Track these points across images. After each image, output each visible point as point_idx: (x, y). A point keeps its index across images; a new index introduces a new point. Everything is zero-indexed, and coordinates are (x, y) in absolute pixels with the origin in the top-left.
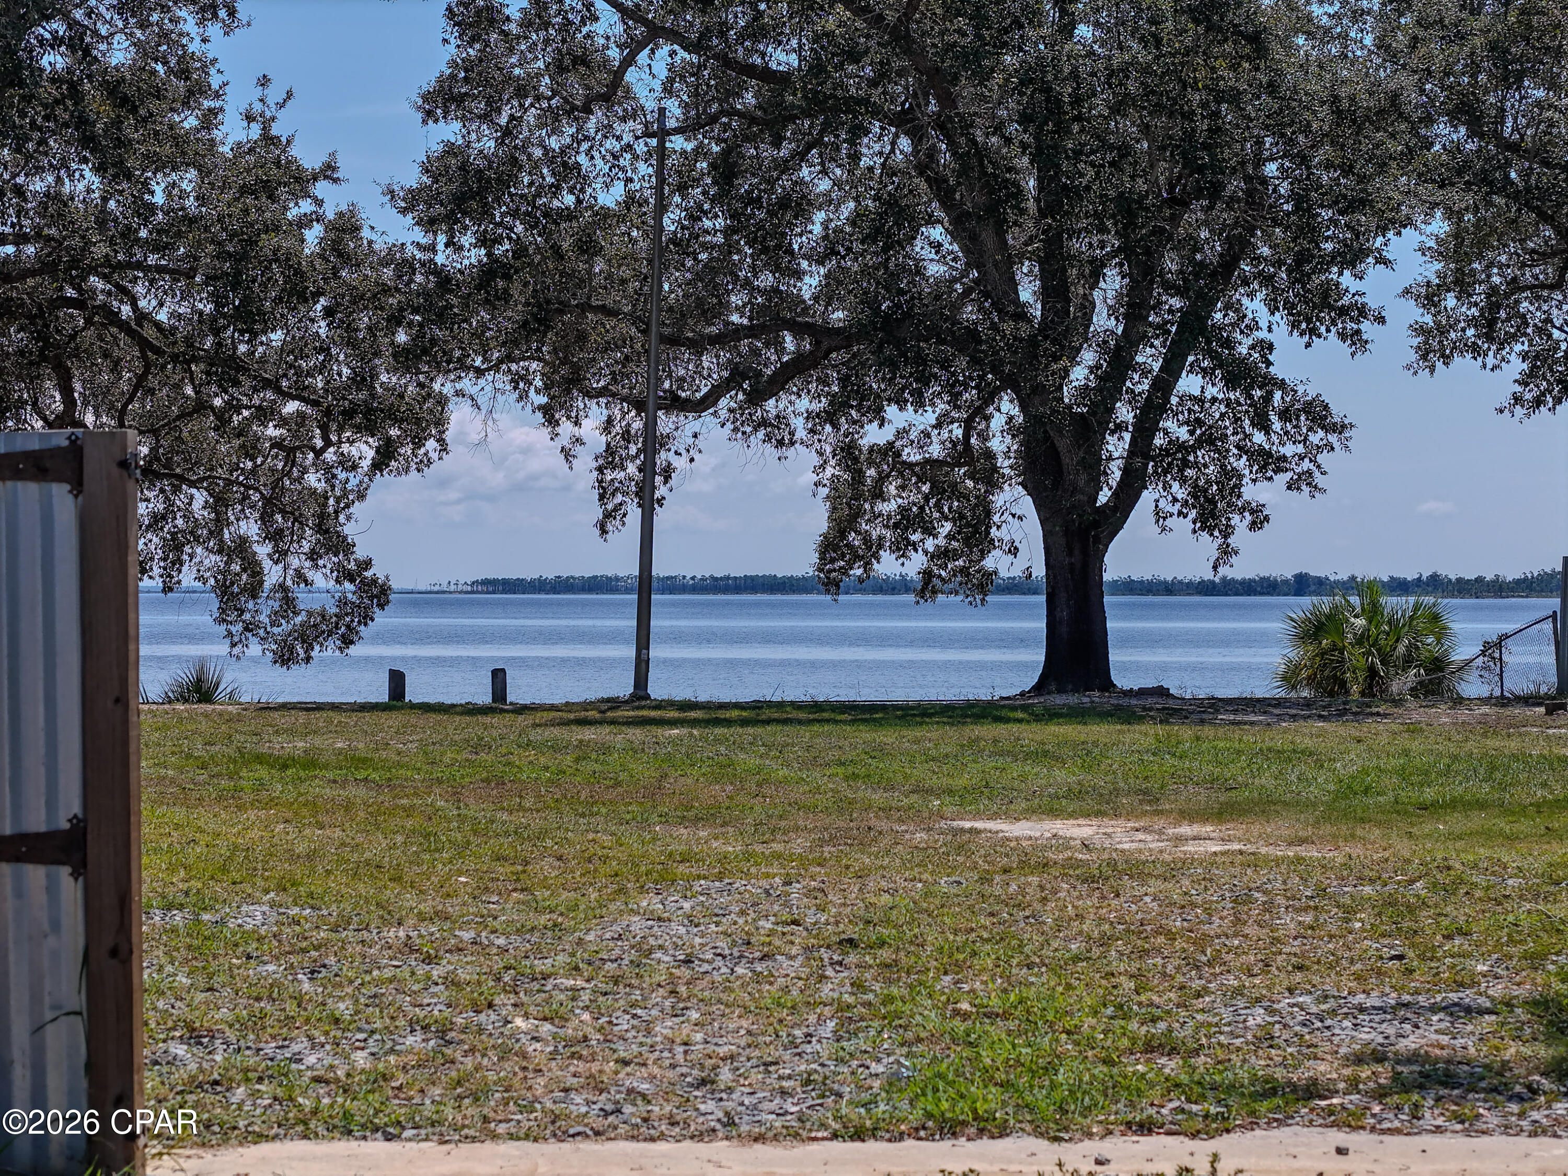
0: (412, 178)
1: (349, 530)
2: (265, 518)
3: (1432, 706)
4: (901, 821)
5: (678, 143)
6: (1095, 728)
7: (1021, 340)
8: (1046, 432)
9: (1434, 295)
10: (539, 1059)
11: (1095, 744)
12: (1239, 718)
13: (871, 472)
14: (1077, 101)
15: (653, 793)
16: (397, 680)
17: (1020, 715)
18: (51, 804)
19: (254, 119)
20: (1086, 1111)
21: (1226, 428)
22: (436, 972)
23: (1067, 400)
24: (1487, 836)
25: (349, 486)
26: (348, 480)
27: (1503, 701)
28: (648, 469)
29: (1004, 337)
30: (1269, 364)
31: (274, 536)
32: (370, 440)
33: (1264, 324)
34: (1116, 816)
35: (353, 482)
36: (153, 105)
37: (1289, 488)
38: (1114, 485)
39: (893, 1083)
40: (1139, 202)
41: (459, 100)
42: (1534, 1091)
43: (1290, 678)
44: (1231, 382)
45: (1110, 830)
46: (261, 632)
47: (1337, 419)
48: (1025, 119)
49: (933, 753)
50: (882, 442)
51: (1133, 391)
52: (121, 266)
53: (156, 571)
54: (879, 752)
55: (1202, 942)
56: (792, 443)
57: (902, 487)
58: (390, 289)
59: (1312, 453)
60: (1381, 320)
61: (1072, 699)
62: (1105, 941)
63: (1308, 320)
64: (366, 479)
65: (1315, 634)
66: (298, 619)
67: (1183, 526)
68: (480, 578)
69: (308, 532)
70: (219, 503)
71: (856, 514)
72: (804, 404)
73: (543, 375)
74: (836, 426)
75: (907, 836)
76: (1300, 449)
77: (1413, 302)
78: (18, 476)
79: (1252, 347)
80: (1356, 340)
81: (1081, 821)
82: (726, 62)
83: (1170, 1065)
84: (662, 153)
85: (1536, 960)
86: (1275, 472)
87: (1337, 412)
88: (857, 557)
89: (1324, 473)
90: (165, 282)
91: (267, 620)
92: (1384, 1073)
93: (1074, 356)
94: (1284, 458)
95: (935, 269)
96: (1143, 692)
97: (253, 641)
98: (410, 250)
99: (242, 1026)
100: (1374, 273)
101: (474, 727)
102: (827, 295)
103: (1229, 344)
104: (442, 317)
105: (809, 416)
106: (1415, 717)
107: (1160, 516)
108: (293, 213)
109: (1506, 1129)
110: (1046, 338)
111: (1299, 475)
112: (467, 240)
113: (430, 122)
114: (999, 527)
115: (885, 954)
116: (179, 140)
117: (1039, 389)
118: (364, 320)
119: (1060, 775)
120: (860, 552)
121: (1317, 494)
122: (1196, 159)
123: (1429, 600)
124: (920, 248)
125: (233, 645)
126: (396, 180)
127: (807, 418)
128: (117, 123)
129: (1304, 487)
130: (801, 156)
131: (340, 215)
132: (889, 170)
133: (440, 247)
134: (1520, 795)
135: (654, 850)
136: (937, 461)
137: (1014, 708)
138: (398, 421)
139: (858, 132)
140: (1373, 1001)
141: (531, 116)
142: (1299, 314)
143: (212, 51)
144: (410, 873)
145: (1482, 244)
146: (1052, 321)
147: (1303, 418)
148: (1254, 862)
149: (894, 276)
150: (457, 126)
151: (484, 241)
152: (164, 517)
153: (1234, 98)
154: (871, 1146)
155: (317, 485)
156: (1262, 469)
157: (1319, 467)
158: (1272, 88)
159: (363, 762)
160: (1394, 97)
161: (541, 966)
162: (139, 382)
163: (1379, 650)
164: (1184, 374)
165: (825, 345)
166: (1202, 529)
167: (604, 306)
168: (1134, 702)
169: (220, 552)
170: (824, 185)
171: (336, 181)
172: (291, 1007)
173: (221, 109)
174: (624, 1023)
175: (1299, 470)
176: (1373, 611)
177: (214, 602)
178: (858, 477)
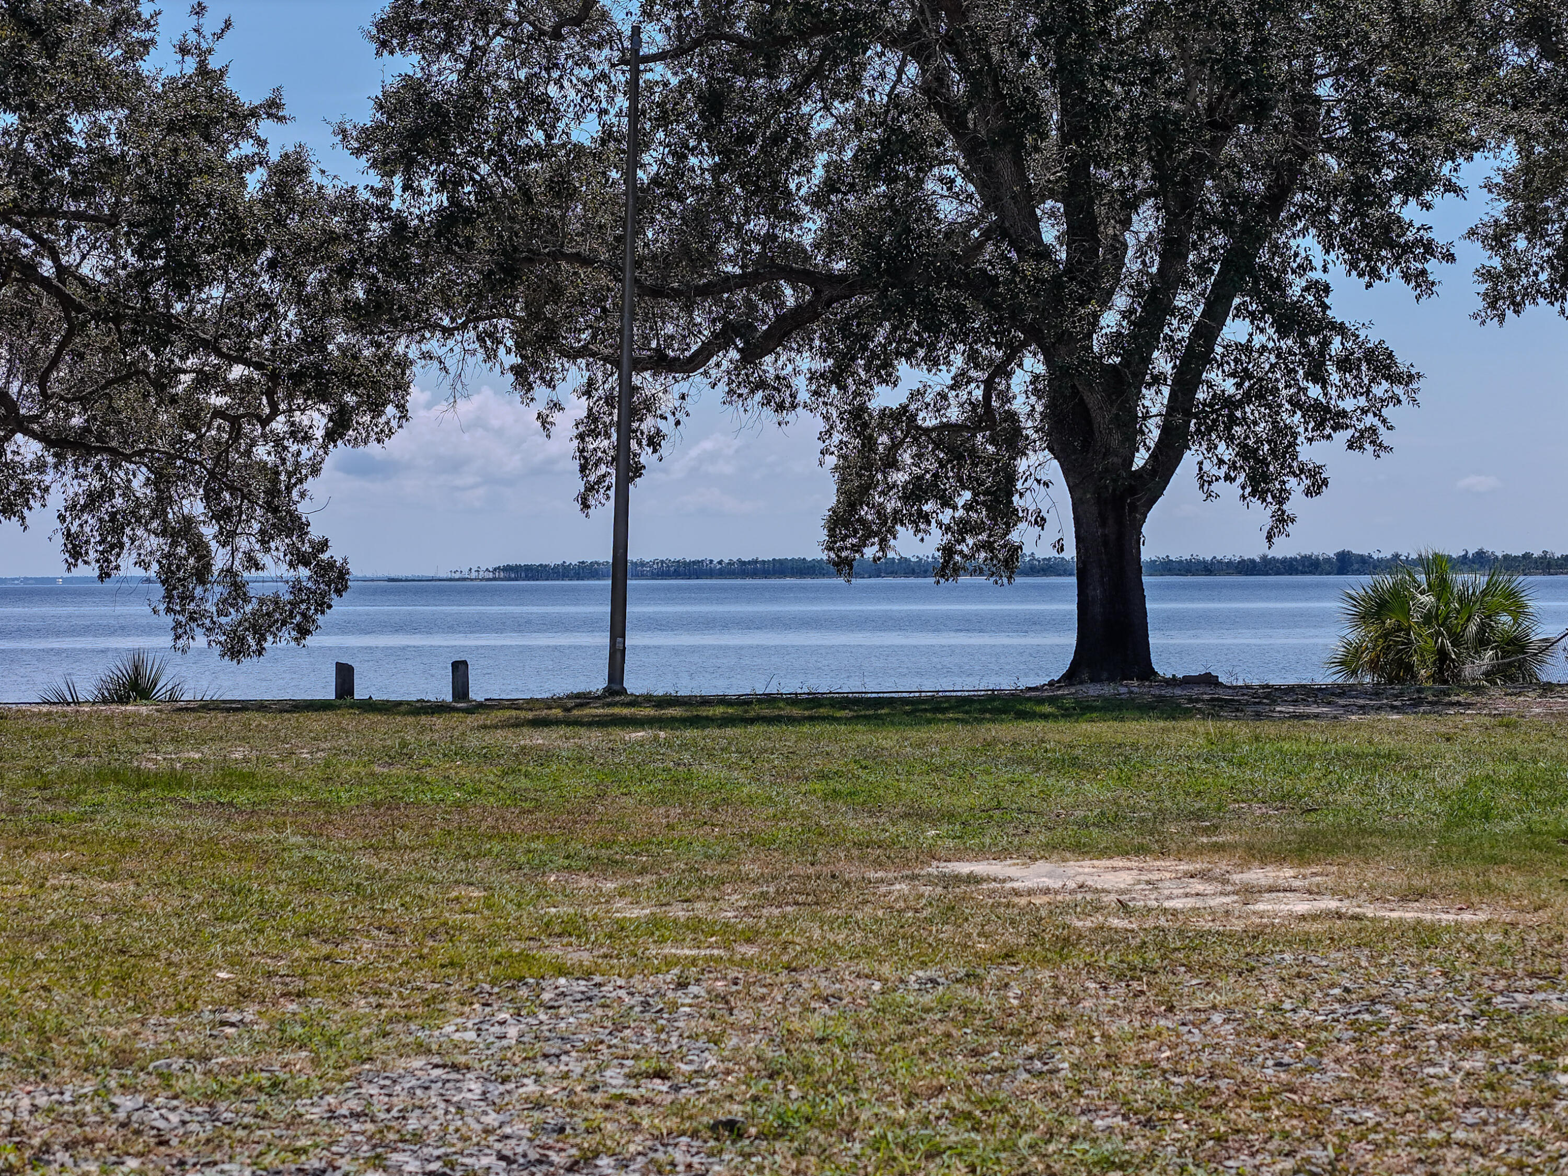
0: (366, 116)
1: (303, 508)
2: (212, 496)
3: (1519, 694)
4: (878, 864)
5: (658, 71)
6: (1134, 725)
7: (1044, 281)
8: (1073, 386)
9: (1503, 235)
11: (1135, 747)
12: (1301, 709)
13: (884, 439)
16: (345, 674)
17: (1047, 709)
19: (188, 52)
21: (1277, 380)
23: (1096, 349)
25: (302, 459)
26: (299, 453)
28: (630, 437)
29: (1024, 278)
30: (1325, 307)
31: (222, 515)
32: (323, 407)
33: (1318, 263)
34: (1164, 853)
35: (306, 455)
36: (62, 29)
37: (1350, 447)
38: (1152, 445)
40: (1176, 123)
41: (417, 28)
43: (1351, 663)
44: (1283, 326)
45: (1155, 876)
46: (207, 622)
47: (1402, 368)
49: (937, 761)
50: (895, 406)
51: (1171, 338)
53: (92, 555)
56: (794, 406)
57: (919, 456)
58: (339, 237)
59: (1375, 407)
60: (1450, 257)
61: (1108, 690)
63: (1368, 258)
64: (321, 452)
65: (1378, 613)
66: (248, 609)
67: (1230, 492)
68: (502, 564)
69: (259, 512)
70: (161, 480)
71: (865, 489)
72: (805, 363)
73: (512, 331)
74: (843, 388)
75: (883, 889)
76: (1362, 401)
77: (1480, 244)
79: (1306, 289)
80: (1420, 281)
81: (1118, 862)
84: (639, 83)
86: (1334, 429)
87: (1403, 360)
88: (870, 534)
89: (1390, 428)
90: (89, 232)
91: (214, 609)
93: (1106, 301)
94: (1344, 414)
95: (948, 209)
96: (1188, 681)
97: (199, 632)
98: (363, 195)
102: (829, 241)
103: (1278, 285)
104: (402, 269)
105: (812, 377)
106: (1502, 707)
107: (1204, 480)
108: (233, 155)
110: (1071, 279)
111: (1362, 433)
112: (426, 182)
113: (385, 53)
114: (1021, 495)
116: (101, 74)
117: (1065, 338)
118: (314, 277)
120: (875, 528)
121: (1382, 454)
122: (1239, 74)
123: (1502, 579)
124: (931, 188)
125: (178, 637)
126: (347, 118)
127: (811, 379)
128: (18, 47)
129: (1367, 446)
131: (286, 156)
132: (894, 102)
133: (397, 191)
136: (956, 425)
137: (1040, 701)
138: (353, 387)
139: (860, 57)
141: (497, 44)
142: (1358, 251)
145: (1555, 180)
146: (1079, 260)
147: (1364, 367)
149: (902, 216)
150: (416, 57)
151: (448, 184)
152: (100, 496)
155: (265, 457)
156: (1320, 426)
157: (1384, 421)
162: (65, 346)
163: (1449, 630)
164: (1228, 321)
165: (826, 294)
166: (1253, 494)
167: (578, 254)
168: (1178, 692)
169: (164, 533)
170: (826, 122)
171: (281, 119)
173: (152, 41)
175: (1361, 426)
176: (1441, 587)
177: (159, 590)
178: (869, 443)
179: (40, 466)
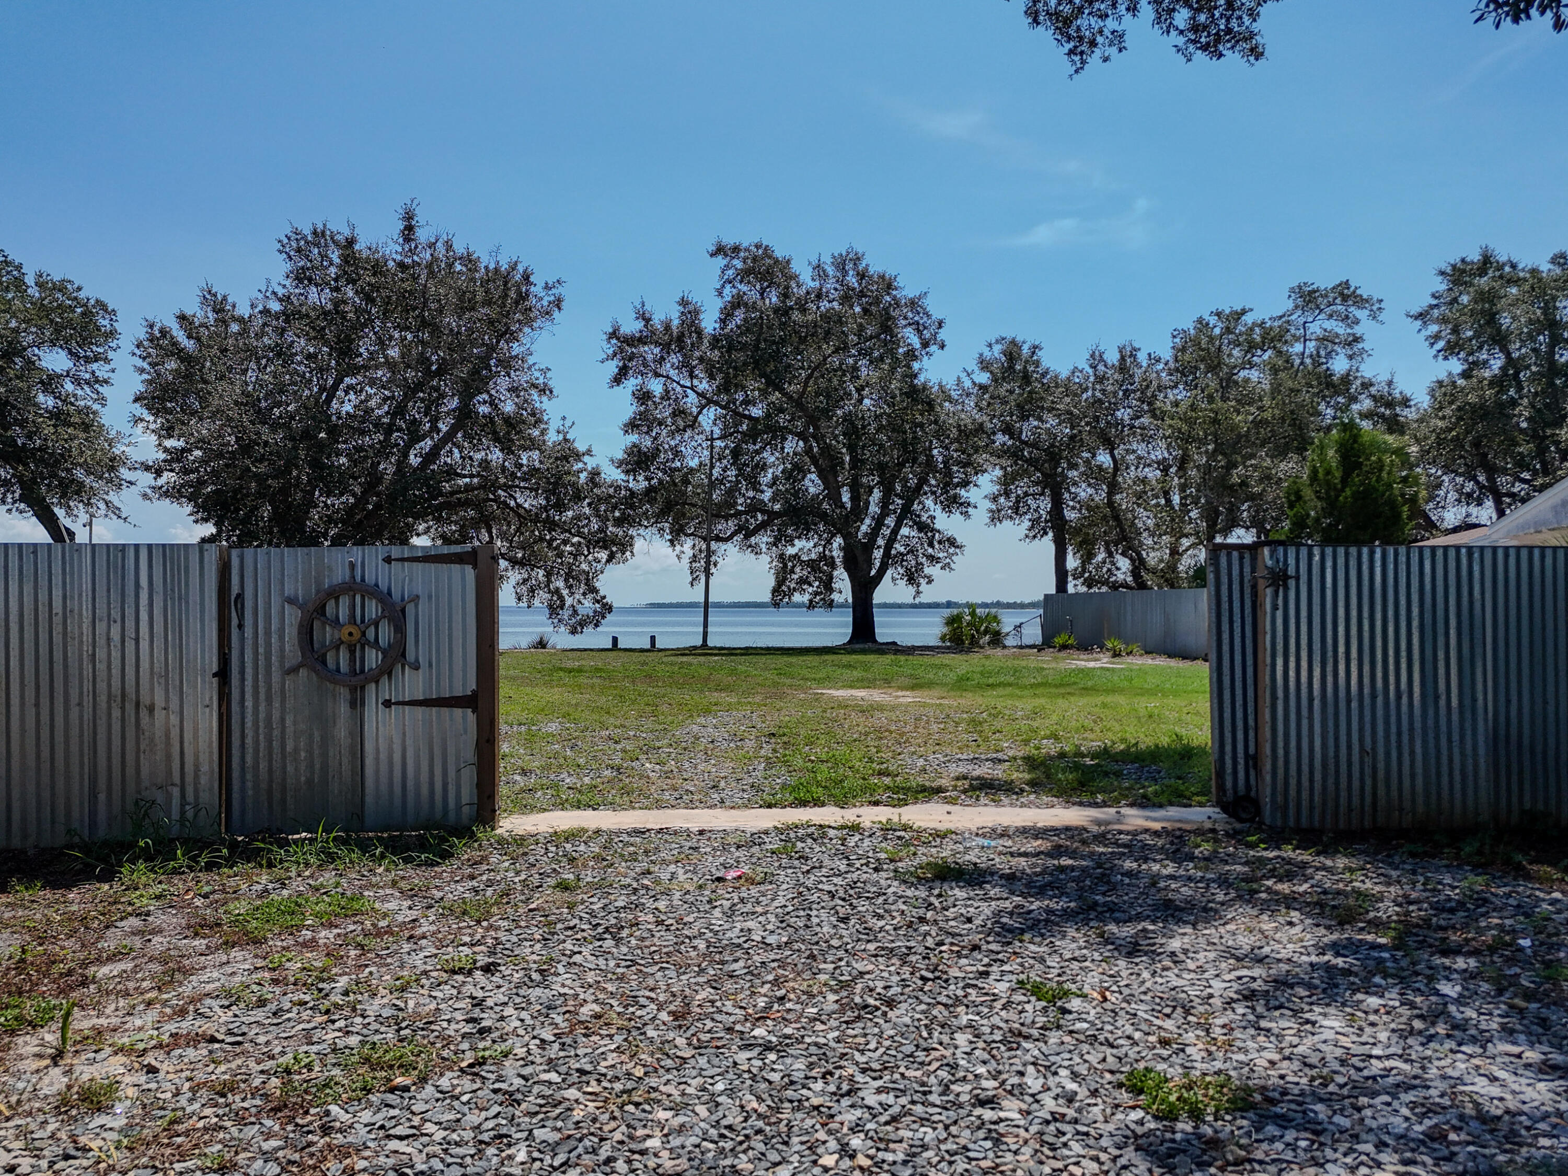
0: (620, 455)
1: (597, 585)
2: (566, 580)
3: (995, 649)
4: (796, 690)
5: (718, 443)
6: (869, 656)
7: (843, 516)
8: (852, 549)
9: (996, 498)
10: (654, 779)
11: (869, 662)
13: (790, 564)
14: (864, 427)
15: (707, 680)
16: (615, 640)
17: (842, 652)
18: (464, 685)
19: (560, 432)
20: (854, 797)
21: (918, 547)
22: (618, 747)
23: (860, 537)
24: (1011, 696)
25: (598, 569)
26: (597, 566)
27: (1021, 647)
28: (708, 563)
29: (837, 514)
30: (934, 523)
31: (570, 587)
32: (605, 552)
33: (932, 509)
34: (875, 688)
35: (599, 567)
36: (522, 426)
37: (941, 569)
38: (877, 568)
39: (784, 786)
40: (887, 465)
41: (638, 426)
42: (1022, 790)
43: (943, 638)
44: (920, 530)
45: (872, 693)
46: (565, 622)
47: (959, 544)
48: (844, 434)
49: (809, 665)
50: (794, 553)
51: (884, 534)
52: (511, 487)
53: (525, 599)
54: (791, 665)
55: (902, 734)
56: (761, 553)
57: (802, 570)
58: (612, 496)
59: (950, 556)
60: (976, 507)
61: (861, 646)
62: (867, 734)
63: (949, 508)
64: (604, 566)
65: (952, 622)
66: (578, 618)
67: (902, 583)
68: (649, 602)
69: (582, 585)
70: (548, 575)
71: (785, 579)
72: (765, 539)
73: (669, 528)
74: (777, 547)
75: (797, 696)
76: (946, 555)
77: (988, 501)
78: (452, 562)
79: (928, 517)
80: (966, 514)
81: (861, 690)
82: (736, 413)
83: (887, 780)
84: (712, 447)
85: (1026, 742)
86: (936, 563)
87: (959, 541)
88: (786, 595)
89: (954, 563)
90: (527, 493)
91: (567, 618)
92: (967, 783)
93: (862, 521)
94: (939, 558)
95: (812, 490)
96: (887, 644)
97: (562, 625)
98: (620, 482)
99: (543, 768)
100: (973, 490)
101: (643, 657)
102: (773, 499)
103: (919, 516)
104: (632, 507)
106: (988, 653)
107: (894, 579)
108: (575, 468)
109: (1011, 805)
110: (852, 515)
111: (945, 564)
112: (641, 478)
113: (627, 434)
114: (835, 583)
115: (785, 739)
116: (532, 440)
117: (850, 533)
118: (603, 508)
119: (855, 673)
120: (787, 593)
121: (952, 571)
122: (907, 448)
123: (994, 610)
124: (807, 482)
125: (554, 627)
126: (614, 456)
127: (766, 544)
128: (508, 433)
129: (947, 568)
130: (763, 449)
131: (594, 468)
132: (795, 454)
133: (631, 481)
134: (1026, 681)
135: (705, 702)
136: (813, 560)
137: (840, 649)
138: (616, 545)
139: (784, 439)
140: (964, 757)
141: (664, 432)
142: (945, 505)
143: (544, 407)
144: (612, 711)
145: (1014, 479)
146: (854, 508)
147: (946, 543)
148: (924, 705)
149: (797, 492)
150: (636, 436)
151: (648, 479)
152: (527, 580)
153: (921, 425)
154: (774, 810)
155: (585, 568)
156: (932, 562)
157: (952, 561)
158: (936, 422)
159: (601, 670)
160: (981, 424)
161: (658, 744)
162: (518, 530)
163: (975, 628)
164: (902, 528)
165: (772, 518)
166: (909, 584)
167: (691, 503)
168: (884, 647)
169: (549, 593)
170: (772, 459)
171: (591, 456)
172: (562, 761)
173: (548, 429)
174: (687, 765)
175: (945, 562)
176: (973, 614)
177: (547, 611)
178: (785, 566)
179: (506, 570)
